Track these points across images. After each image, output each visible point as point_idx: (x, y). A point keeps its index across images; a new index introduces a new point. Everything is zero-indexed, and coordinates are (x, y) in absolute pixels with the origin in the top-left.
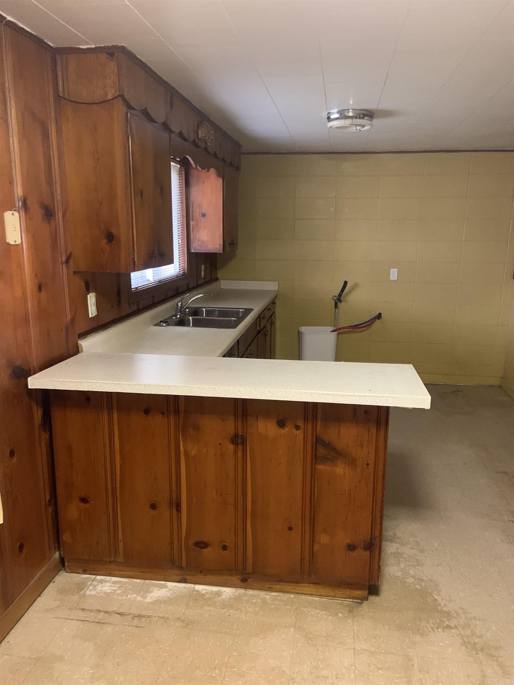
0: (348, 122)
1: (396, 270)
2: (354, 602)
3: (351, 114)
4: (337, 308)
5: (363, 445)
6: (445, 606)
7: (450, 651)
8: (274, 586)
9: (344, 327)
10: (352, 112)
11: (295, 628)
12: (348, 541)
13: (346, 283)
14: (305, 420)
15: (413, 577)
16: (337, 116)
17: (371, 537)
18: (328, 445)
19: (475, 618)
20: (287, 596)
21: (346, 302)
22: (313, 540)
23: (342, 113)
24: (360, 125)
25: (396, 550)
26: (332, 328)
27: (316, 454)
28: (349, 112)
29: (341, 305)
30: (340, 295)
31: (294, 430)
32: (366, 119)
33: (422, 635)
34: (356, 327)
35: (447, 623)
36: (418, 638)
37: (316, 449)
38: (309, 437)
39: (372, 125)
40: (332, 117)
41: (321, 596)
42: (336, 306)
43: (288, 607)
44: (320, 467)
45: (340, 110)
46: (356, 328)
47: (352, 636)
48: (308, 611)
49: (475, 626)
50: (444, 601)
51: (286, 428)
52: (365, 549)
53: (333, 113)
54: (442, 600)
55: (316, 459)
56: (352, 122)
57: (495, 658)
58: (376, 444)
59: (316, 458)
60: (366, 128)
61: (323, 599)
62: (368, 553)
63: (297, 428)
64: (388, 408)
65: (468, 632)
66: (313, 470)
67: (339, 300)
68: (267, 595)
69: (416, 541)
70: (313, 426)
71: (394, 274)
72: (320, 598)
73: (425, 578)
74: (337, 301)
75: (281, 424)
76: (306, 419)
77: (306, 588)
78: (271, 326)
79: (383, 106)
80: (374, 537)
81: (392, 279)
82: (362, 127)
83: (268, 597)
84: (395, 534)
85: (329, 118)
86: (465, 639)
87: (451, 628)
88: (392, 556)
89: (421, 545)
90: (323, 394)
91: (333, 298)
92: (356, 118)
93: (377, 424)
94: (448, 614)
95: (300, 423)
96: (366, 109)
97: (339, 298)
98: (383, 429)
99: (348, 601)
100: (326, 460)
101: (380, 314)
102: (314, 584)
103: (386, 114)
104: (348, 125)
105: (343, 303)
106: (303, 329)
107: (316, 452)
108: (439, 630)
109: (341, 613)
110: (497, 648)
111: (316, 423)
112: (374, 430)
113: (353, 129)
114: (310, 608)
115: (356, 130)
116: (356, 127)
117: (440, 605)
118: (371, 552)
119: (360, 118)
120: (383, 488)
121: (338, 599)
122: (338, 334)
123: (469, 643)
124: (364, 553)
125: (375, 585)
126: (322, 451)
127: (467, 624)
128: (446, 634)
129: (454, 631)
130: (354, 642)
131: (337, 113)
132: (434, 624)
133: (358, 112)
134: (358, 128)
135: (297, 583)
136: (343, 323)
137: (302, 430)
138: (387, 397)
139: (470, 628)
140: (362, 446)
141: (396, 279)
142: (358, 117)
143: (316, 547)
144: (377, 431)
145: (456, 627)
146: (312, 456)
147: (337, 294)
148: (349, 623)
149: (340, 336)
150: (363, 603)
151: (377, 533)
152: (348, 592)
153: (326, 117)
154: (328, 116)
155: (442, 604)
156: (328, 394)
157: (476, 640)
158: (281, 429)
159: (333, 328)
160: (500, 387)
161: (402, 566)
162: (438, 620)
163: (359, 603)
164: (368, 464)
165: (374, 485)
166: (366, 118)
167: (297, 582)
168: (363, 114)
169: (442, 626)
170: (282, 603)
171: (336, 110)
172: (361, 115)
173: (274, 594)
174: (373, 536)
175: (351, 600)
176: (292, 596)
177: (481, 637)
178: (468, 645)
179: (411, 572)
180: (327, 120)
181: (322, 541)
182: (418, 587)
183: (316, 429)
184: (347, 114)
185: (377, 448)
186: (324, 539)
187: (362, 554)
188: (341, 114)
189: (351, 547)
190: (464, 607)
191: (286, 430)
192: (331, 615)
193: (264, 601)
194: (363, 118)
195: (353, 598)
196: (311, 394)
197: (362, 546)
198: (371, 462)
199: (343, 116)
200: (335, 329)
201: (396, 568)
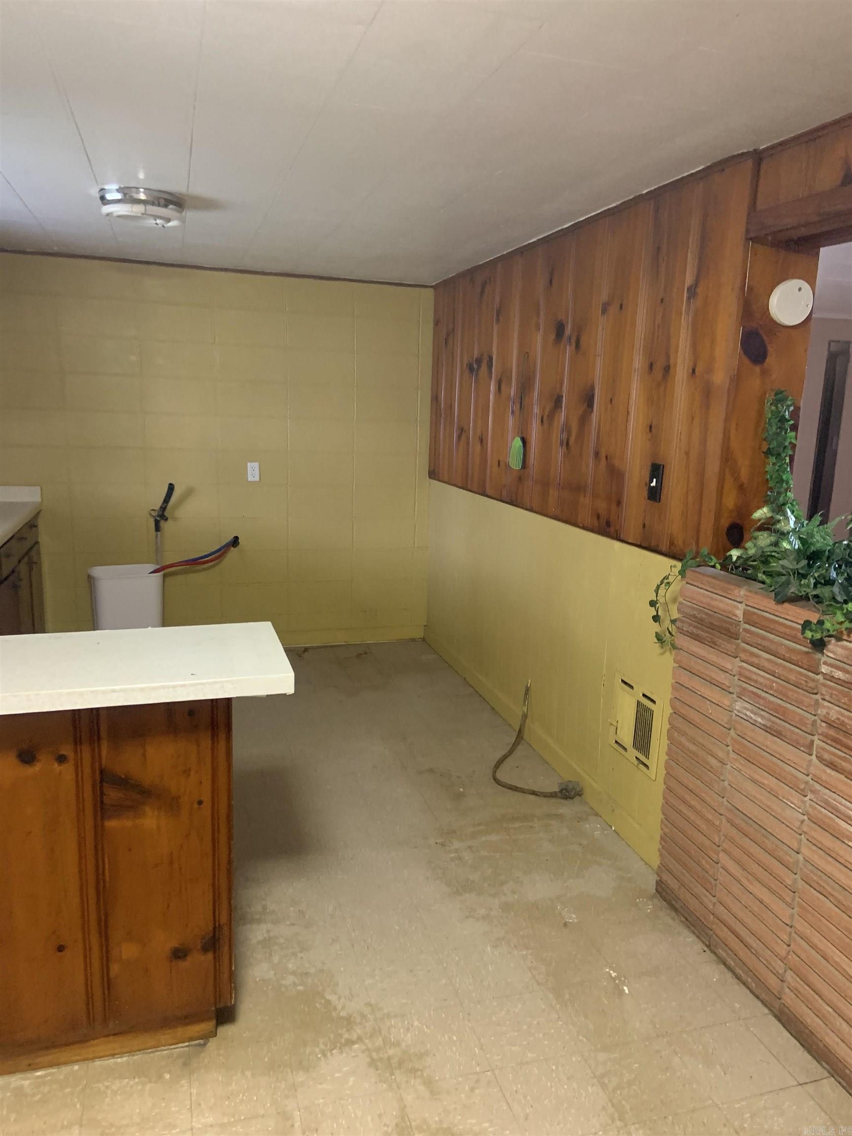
0: (138, 209)
1: (256, 465)
2: (191, 1045)
3: (142, 196)
4: (159, 531)
5: (190, 770)
6: (343, 1008)
7: (351, 1083)
8: (39, 1060)
9: (176, 563)
10: (144, 193)
11: (81, 1126)
12: (174, 944)
13: (171, 488)
14: (76, 744)
15: (294, 973)
16: (119, 196)
17: (215, 928)
18: (124, 783)
19: (388, 1016)
20: (65, 1069)
21: (175, 519)
22: (106, 958)
23: (125, 192)
24: (161, 218)
25: (266, 935)
26: (153, 567)
27: (102, 802)
28: (138, 193)
29: (166, 526)
30: (163, 508)
31: (56, 765)
32: (170, 209)
33: (307, 1070)
34: (194, 562)
35: (346, 1036)
36: (301, 1077)
37: (102, 794)
38: (87, 770)
39: (183, 221)
40: (109, 197)
41: (131, 1052)
42: (158, 528)
43: (68, 1090)
44: (112, 824)
45: (122, 186)
46: (196, 564)
47: (188, 1107)
48: (107, 1087)
49: (389, 1028)
50: (342, 1000)
51: (37, 764)
52: (205, 949)
53: (110, 191)
54: (339, 998)
55: (102, 810)
56: (146, 210)
57: (419, 1073)
58: (212, 763)
59: (102, 808)
60: (171, 224)
61: (136, 1057)
62: (210, 956)
63: (62, 759)
64: (229, 701)
65: (379, 1042)
66: (99, 832)
67: (161, 516)
68: (24, 1079)
69: (299, 911)
70: (93, 750)
71: (253, 472)
72: (129, 1056)
73: (313, 970)
74: (158, 519)
75: (27, 757)
76: (77, 741)
77: (100, 1046)
78: (31, 570)
79: (198, 189)
80: (219, 924)
81: (252, 480)
82: (165, 220)
83: (26, 1083)
84: (264, 908)
85: (102, 198)
86: (374, 1055)
87: (353, 1043)
88: (260, 946)
89: (307, 917)
90: (104, 692)
91: (150, 514)
92: (153, 204)
93: (213, 729)
94: (349, 1022)
95: (67, 750)
96: (169, 191)
97: (161, 513)
98: (222, 736)
99: (182, 1048)
100: (120, 809)
101: (236, 538)
102: (115, 1034)
103: (206, 204)
104: (140, 215)
105: (170, 522)
106: (98, 571)
107: (101, 797)
108: (334, 1051)
109: (169, 1072)
110: (421, 1056)
111: (99, 746)
112: (206, 742)
113: (151, 222)
114: (110, 1080)
115: (156, 225)
116: (156, 220)
117: (335, 1009)
118: (215, 952)
119: (159, 205)
120: (230, 838)
121: (163, 1048)
122: (165, 576)
123: (381, 1059)
124: (203, 958)
125: (227, 1007)
126: (113, 795)
127: (377, 1028)
128: (344, 1055)
129: (357, 1046)
130: (192, 1117)
131: (118, 191)
132: (326, 1046)
133: (156, 194)
134: (158, 221)
135: (81, 1042)
136: (170, 558)
137: (72, 762)
138: (222, 682)
139: (381, 1034)
140: (187, 772)
141: (257, 478)
142: (156, 202)
143: (115, 969)
144: (213, 743)
145: (360, 1039)
146: (95, 805)
147: (157, 507)
148: (182, 1086)
149: (168, 580)
150: (208, 1043)
151: (224, 919)
152: (180, 1031)
153: (98, 196)
154: (101, 193)
155: (339, 1007)
156: (114, 691)
157: (391, 1052)
158: (28, 766)
159: (153, 565)
160: (424, 640)
161: (276, 959)
162: (332, 1036)
163: (200, 1045)
164: (200, 803)
165: (213, 834)
166: (171, 206)
167: (84, 1040)
168: (164, 199)
169: (338, 1045)
170: (54, 1086)
171: (115, 187)
172: (162, 202)
173: (39, 1073)
174: (217, 924)
175: (187, 1044)
176: (76, 1067)
177: (397, 1044)
178: (379, 1064)
179: (290, 966)
180: (100, 202)
181: (124, 957)
182: (300, 988)
183: (100, 756)
184: (135, 196)
185: (214, 770)
186: (127, 951)
187: (201, 960)
188: (125, 194)
189: (179, 954)
190: (373, 1001)
191: (37, 768)
192: (150, 1082)
193: (19, 1092)
194: (166, 206)
195: (191, 1039)
196: (81, 694)
197: (199, 947)
198: (206, 797)
199: (128, 196)
200: (158, 567)
201: (265, 966)
